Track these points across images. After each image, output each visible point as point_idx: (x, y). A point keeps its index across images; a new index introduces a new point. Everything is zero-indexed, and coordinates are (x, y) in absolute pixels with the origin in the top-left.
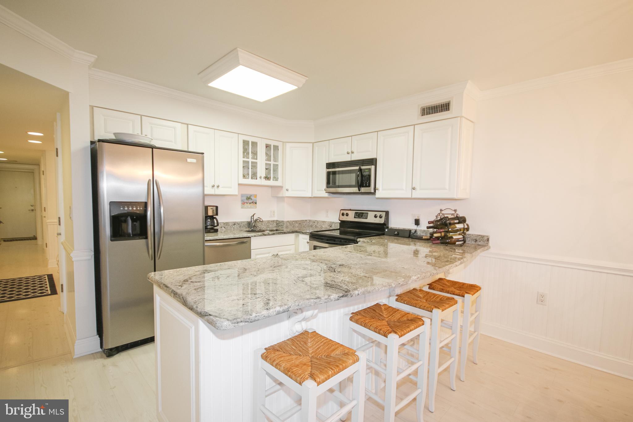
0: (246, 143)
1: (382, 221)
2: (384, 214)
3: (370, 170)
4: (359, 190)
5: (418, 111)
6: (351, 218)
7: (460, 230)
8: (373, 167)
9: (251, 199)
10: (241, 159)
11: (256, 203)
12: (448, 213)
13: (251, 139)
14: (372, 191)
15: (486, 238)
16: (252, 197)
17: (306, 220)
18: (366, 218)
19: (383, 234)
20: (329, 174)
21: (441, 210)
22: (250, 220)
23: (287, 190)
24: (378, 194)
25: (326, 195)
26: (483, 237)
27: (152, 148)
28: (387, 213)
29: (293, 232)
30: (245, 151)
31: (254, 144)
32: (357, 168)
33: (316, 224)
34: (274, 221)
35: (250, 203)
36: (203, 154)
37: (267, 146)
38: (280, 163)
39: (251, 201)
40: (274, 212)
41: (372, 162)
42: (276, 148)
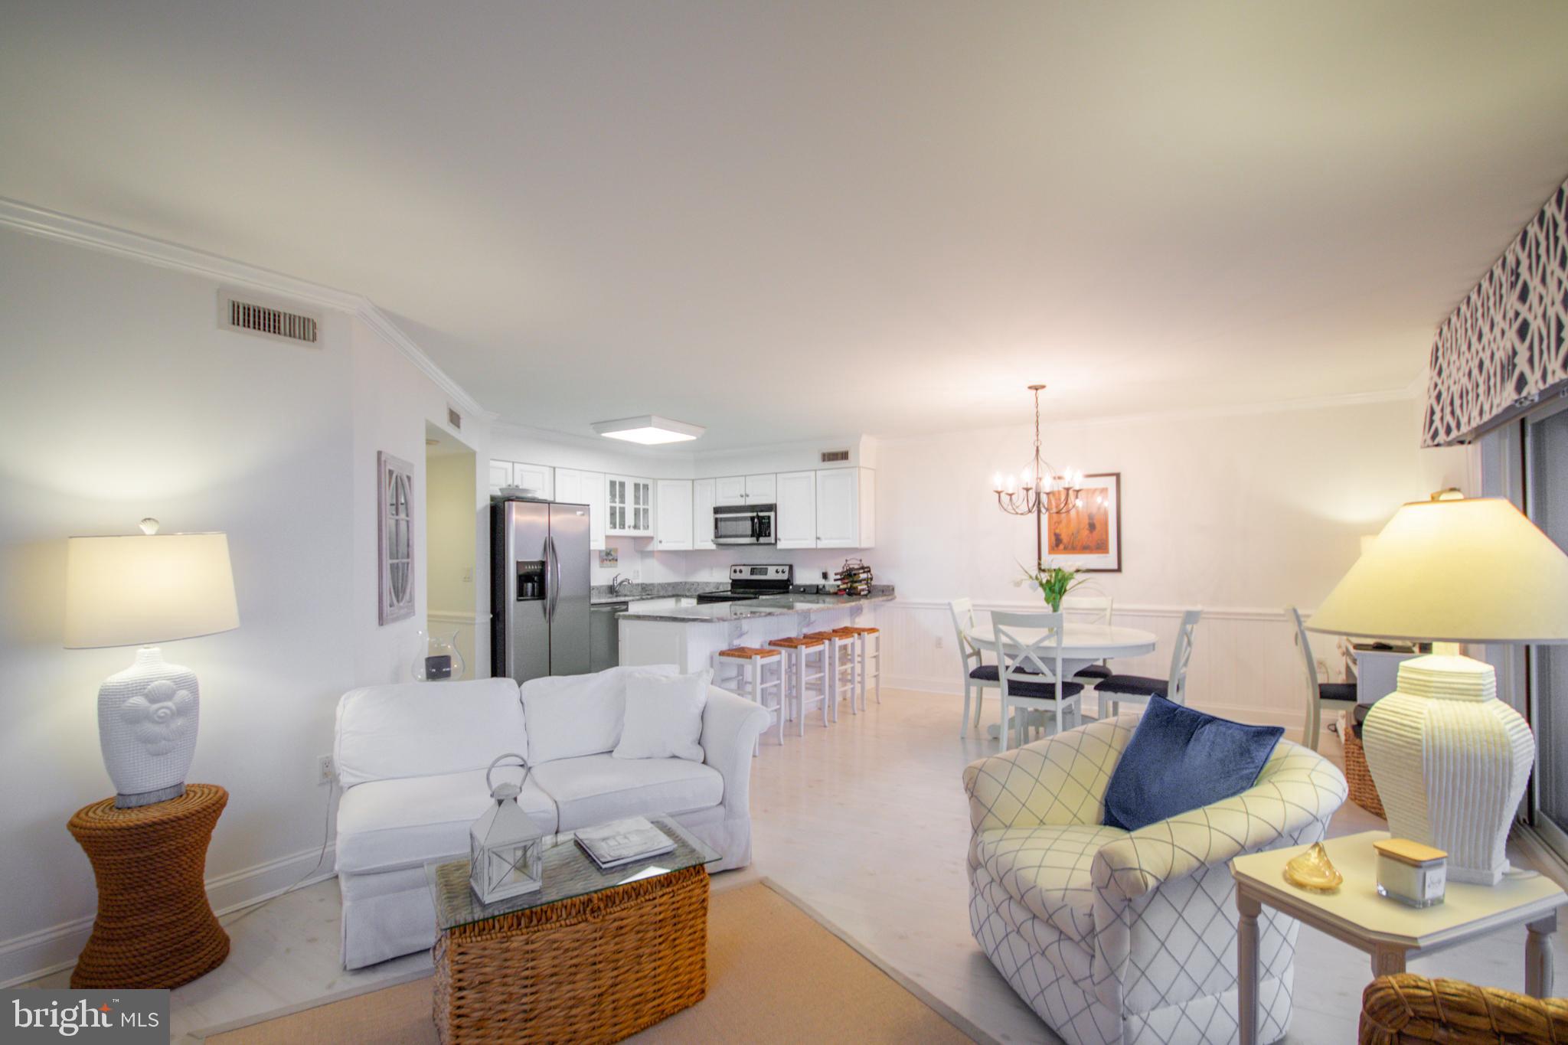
0: (613, 484)
1: (785, 577)
2: (787, 569)
3: (769, 517)
4: (758, 540)
5: (819, 457)
6: (746, 575)
7: (864, 580)
8: (772, 514)
9: (611, 555)
10: (609, 504)
11: (616, 560)
12: (854, 564)
13: (618, 479)
14: (773, 541)
15: (891, 588)
16: (612, 553)
17: (681, 583)
18: (766, 574)
19: (788, 592)
20: (716, 520)
21: (847, 561)
22: (611, 583)
23: (660, 542)
24: (780, 545)
25: (714, 547)
26: (888, 586)
27: (549, 503)
28: (791, 567)
29: (673, 596)
30: (613, 495)
31: (622, 485)
32: (755, 514)
33: (695, 586)
34: (638, 585)
35: (610, 560)
36: (588, 505)
37: (637, 486)
38: (650, 507)
39: (611, 558)
40: (638, 572)
41: (772, 508)
42: (646, 487)
